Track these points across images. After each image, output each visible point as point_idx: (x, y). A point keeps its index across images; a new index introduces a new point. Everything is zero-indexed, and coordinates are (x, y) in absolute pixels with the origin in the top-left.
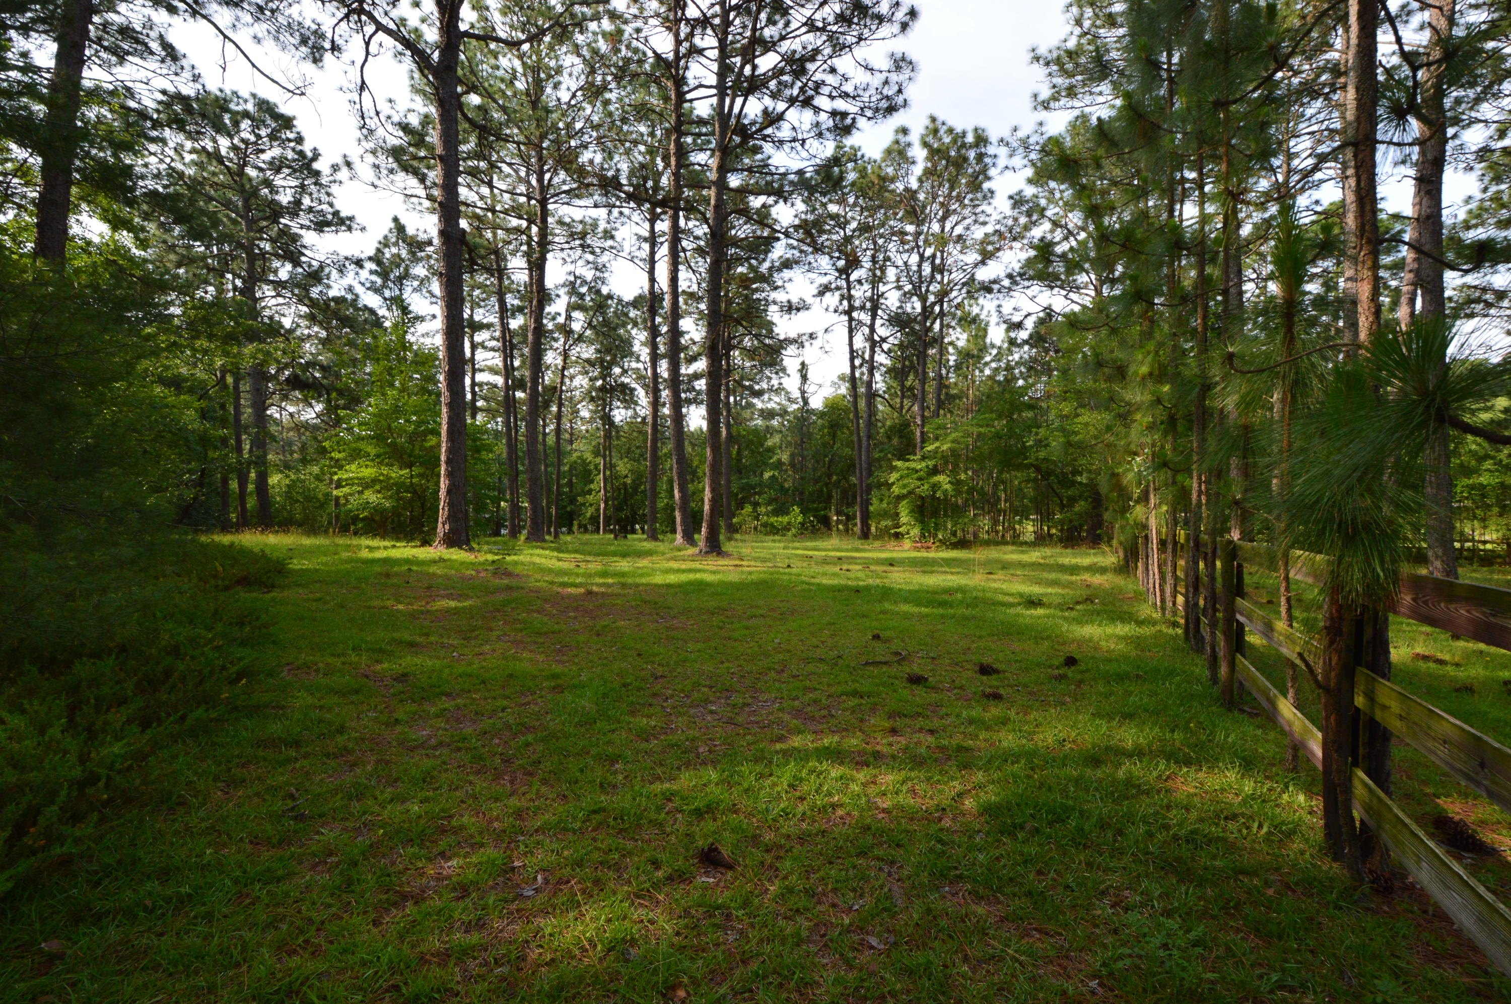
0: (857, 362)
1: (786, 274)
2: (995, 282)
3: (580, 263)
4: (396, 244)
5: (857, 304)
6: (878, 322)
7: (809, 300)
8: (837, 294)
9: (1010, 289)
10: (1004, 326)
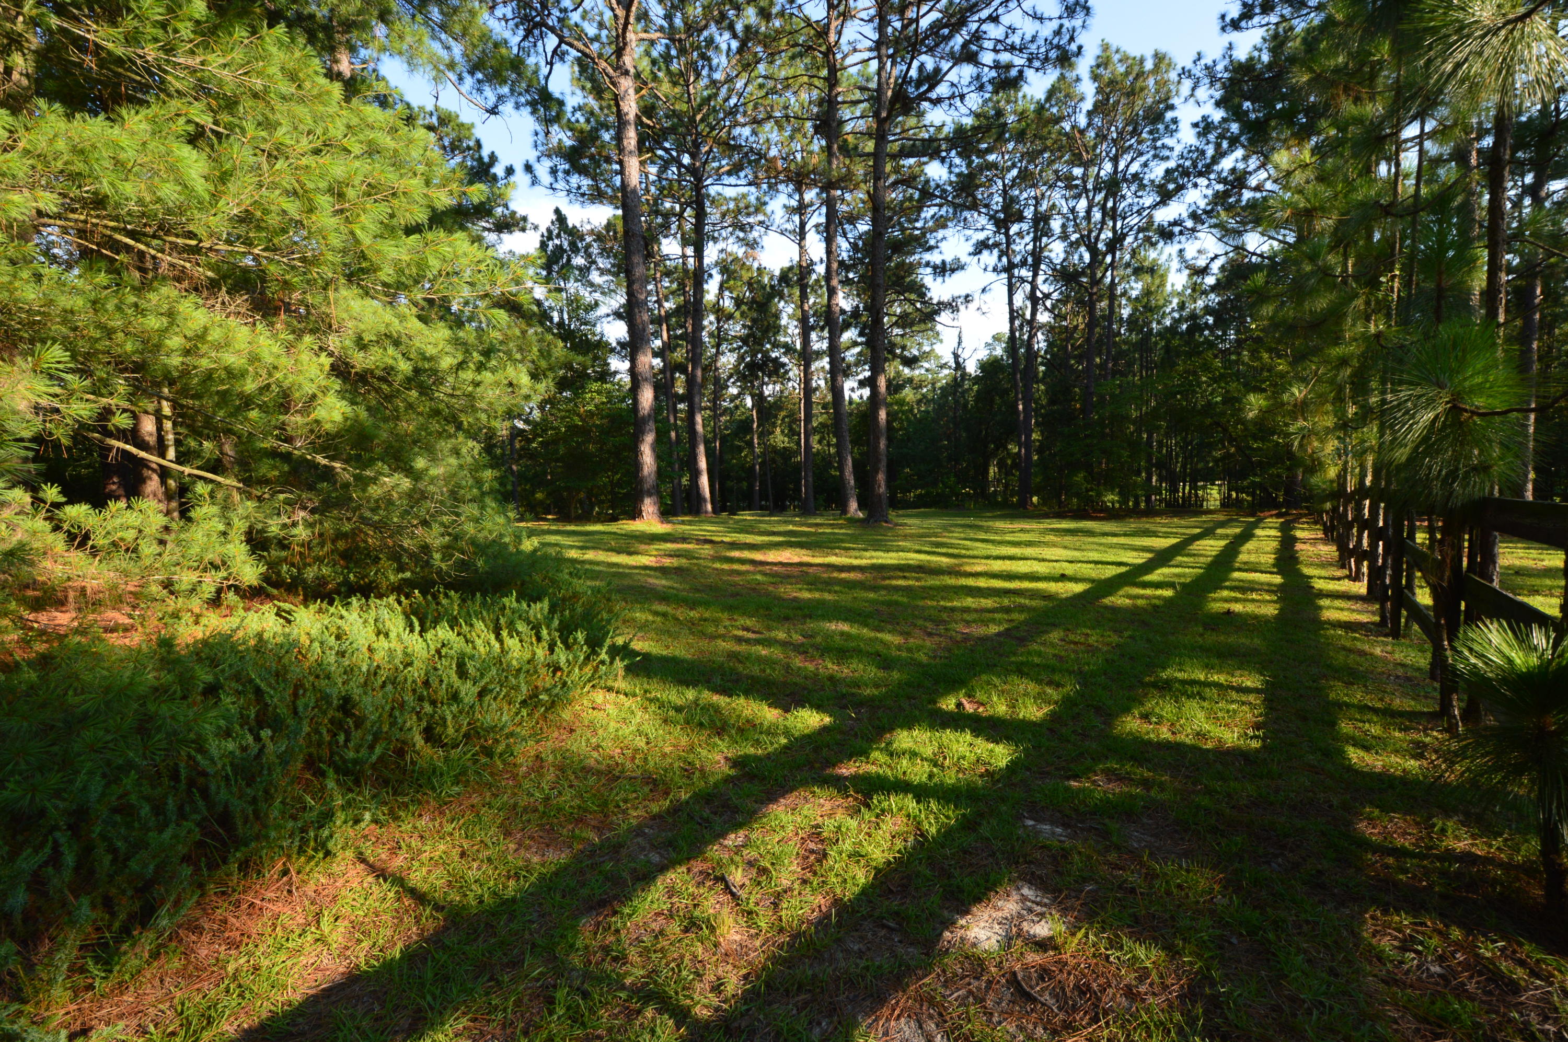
0: (1017, 323)
1: (940, 234)
2: (1175, 223)
3: (731, 240)
4: (558, 236)
5: (1017, 259)
6: (1040, 279)
7: (964, 259)
8: (996, 252)
9: (1194, 230)
10: (1187, 272)
